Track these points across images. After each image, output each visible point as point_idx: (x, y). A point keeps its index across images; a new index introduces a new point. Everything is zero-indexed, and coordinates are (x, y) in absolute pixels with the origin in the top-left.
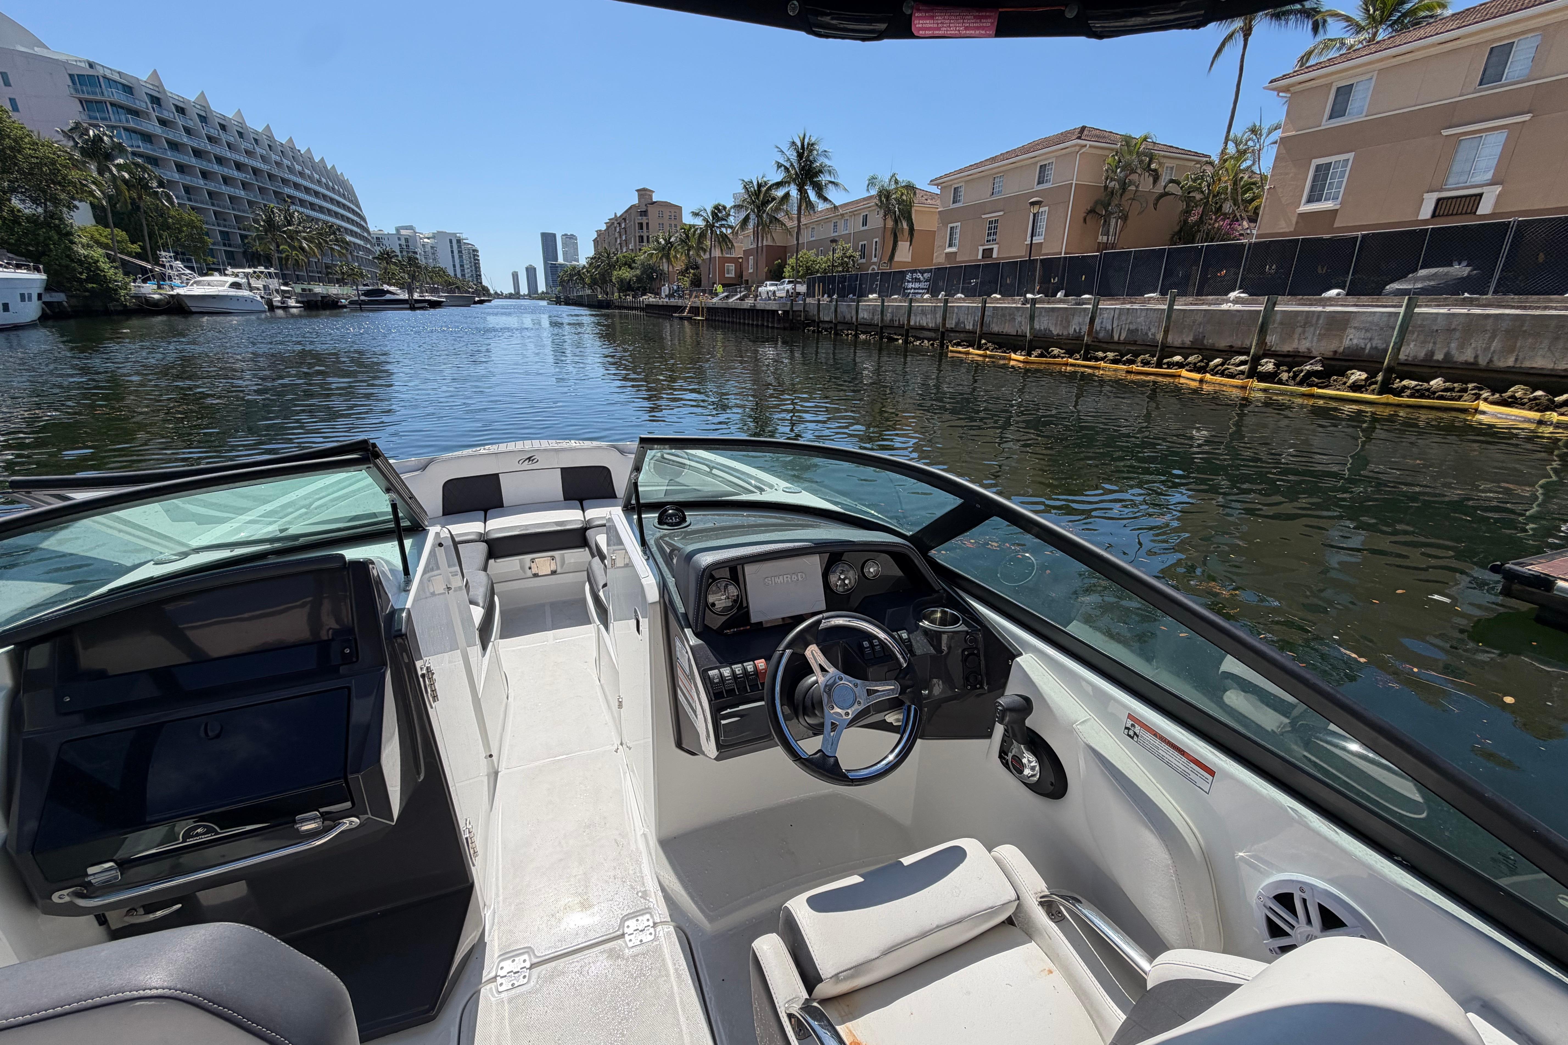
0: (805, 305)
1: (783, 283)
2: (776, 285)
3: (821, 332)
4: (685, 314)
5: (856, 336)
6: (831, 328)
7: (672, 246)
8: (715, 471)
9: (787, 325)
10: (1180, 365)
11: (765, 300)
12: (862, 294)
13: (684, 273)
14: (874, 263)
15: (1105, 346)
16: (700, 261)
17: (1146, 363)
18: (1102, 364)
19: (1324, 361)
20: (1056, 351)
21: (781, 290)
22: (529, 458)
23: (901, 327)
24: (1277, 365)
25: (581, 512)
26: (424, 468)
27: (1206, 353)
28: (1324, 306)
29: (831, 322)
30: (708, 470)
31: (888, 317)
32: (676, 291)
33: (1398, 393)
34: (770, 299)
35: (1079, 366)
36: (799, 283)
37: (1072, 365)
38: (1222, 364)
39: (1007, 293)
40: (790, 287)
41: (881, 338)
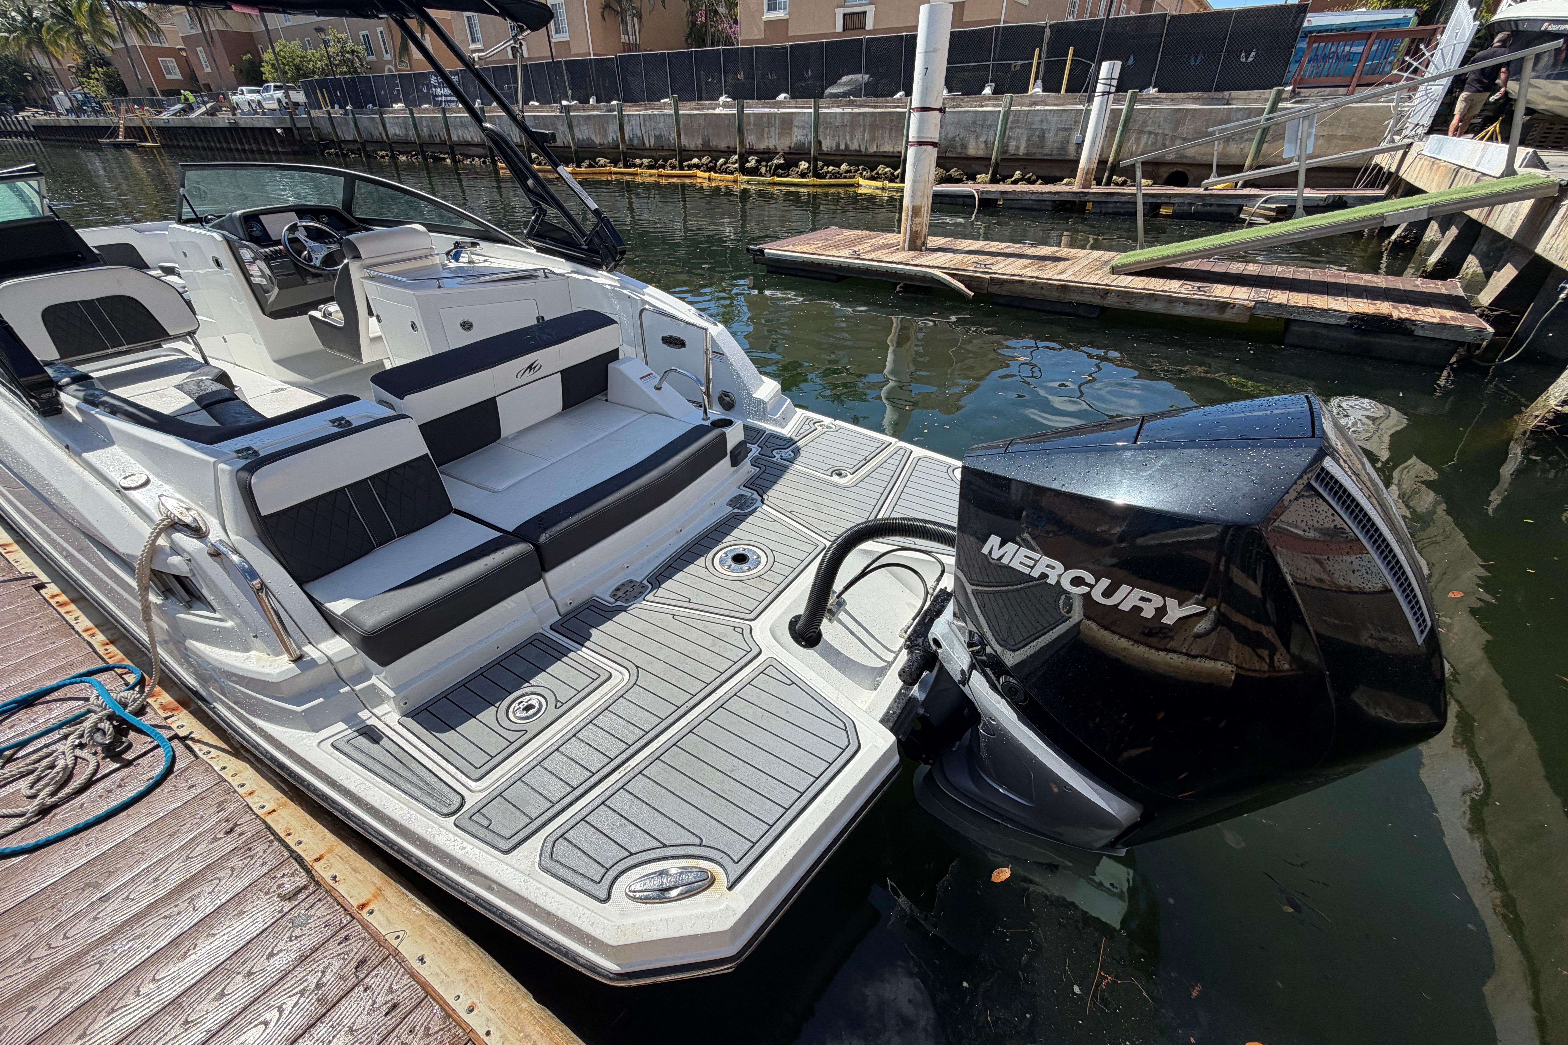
0: (311, 119)
1: (267, 89)
2: (259, 92)
3: (347, 155)
4: (121, 139)
5: (393, 157)
6: (359, 149)
7: (41, 25)
9: (296, 148)
10: (697, 167)
11: (249, 113)
12: (384, 104)
13: (84, 71)
14: (388, 62)
15: (641, 152)
16: (108, 53)
17: (673, 167)
18: (639, 170)
19: (785, 155)
20: (602, 161)
21: (269, 99)
23: (443, 143)
24: (758, 162)
27: (714, 154)
28: (778, 108)
29: (355, 141)
31: (425, 132)
32: (84, 103)
33: (823, 176)
34: (256, 113)
35: (622, 173)
36: (293, 88)
37: (615, 173)
38: (726, 163)
39: (545, 100)
40: (280, 94)
41: (425, 158)
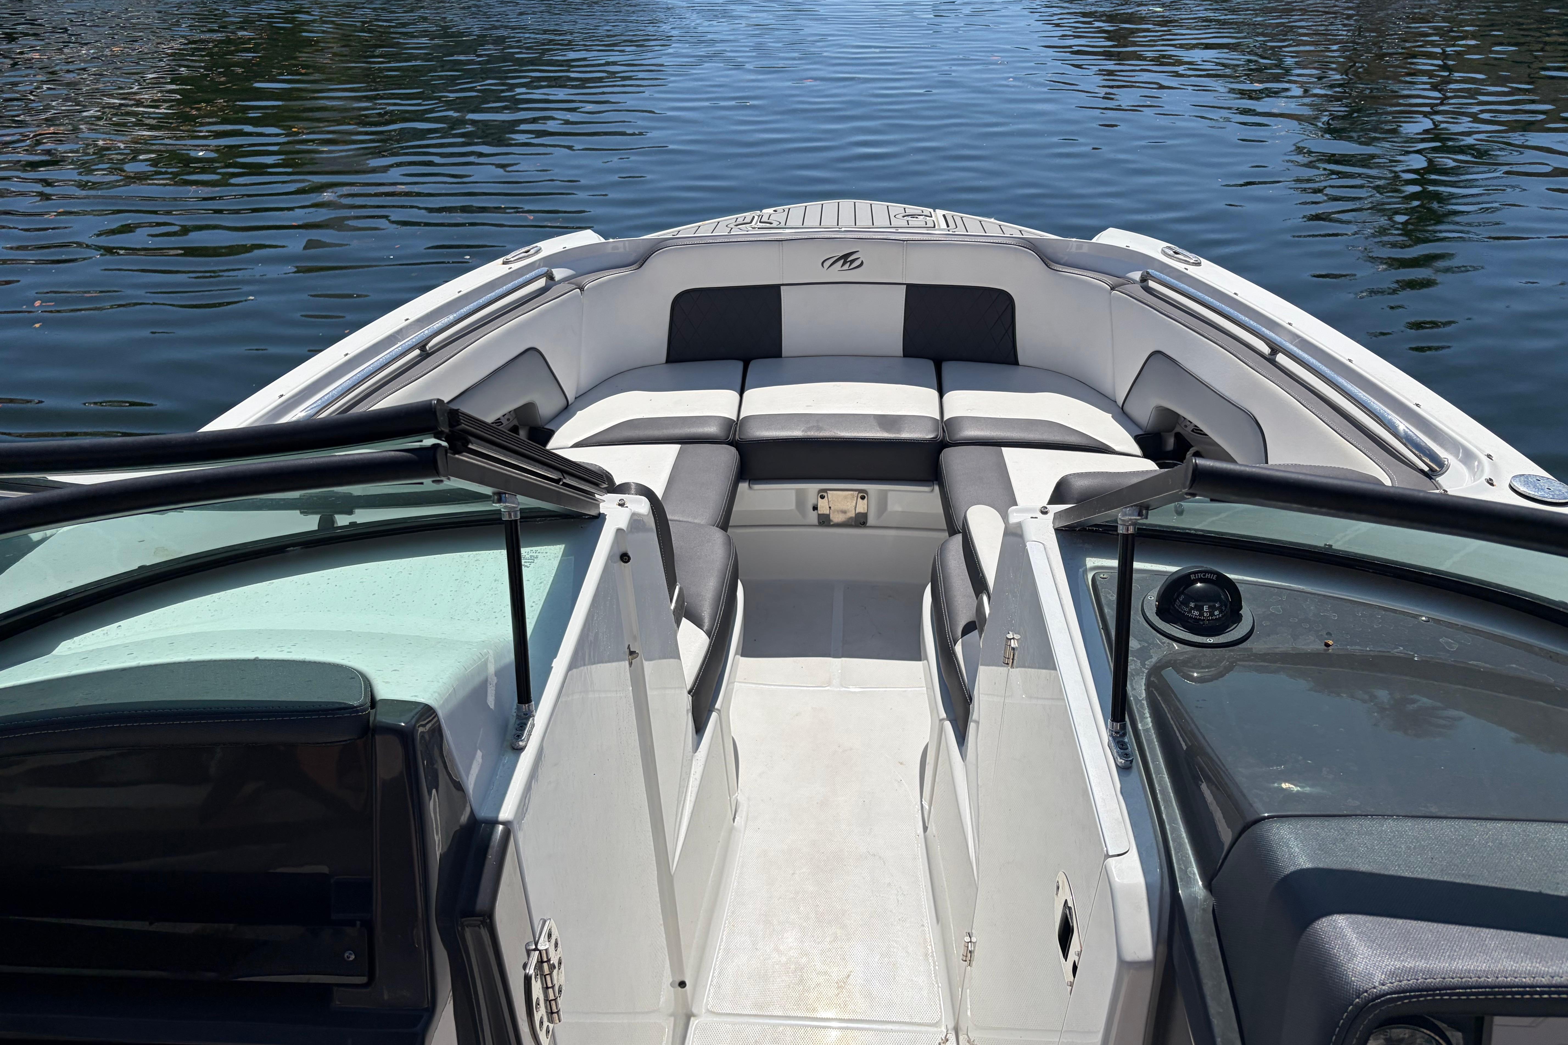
8: (1281, 358)
22: (845, 257)
25: (934, 394)
26: (641, 261)
30: (1266, 350)
